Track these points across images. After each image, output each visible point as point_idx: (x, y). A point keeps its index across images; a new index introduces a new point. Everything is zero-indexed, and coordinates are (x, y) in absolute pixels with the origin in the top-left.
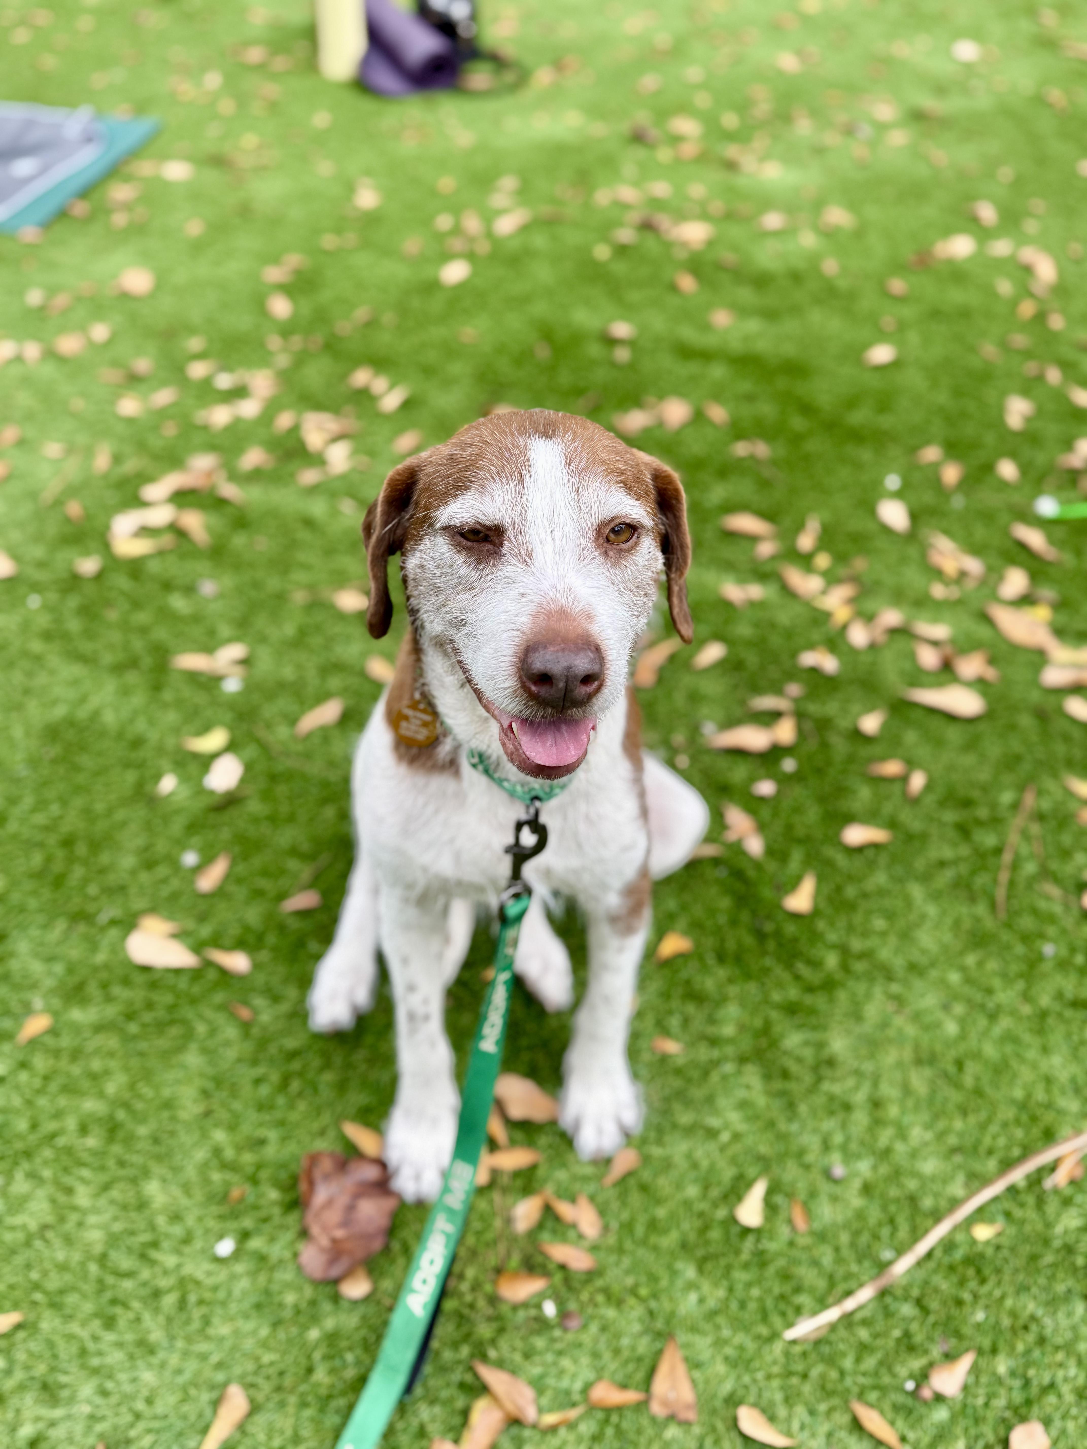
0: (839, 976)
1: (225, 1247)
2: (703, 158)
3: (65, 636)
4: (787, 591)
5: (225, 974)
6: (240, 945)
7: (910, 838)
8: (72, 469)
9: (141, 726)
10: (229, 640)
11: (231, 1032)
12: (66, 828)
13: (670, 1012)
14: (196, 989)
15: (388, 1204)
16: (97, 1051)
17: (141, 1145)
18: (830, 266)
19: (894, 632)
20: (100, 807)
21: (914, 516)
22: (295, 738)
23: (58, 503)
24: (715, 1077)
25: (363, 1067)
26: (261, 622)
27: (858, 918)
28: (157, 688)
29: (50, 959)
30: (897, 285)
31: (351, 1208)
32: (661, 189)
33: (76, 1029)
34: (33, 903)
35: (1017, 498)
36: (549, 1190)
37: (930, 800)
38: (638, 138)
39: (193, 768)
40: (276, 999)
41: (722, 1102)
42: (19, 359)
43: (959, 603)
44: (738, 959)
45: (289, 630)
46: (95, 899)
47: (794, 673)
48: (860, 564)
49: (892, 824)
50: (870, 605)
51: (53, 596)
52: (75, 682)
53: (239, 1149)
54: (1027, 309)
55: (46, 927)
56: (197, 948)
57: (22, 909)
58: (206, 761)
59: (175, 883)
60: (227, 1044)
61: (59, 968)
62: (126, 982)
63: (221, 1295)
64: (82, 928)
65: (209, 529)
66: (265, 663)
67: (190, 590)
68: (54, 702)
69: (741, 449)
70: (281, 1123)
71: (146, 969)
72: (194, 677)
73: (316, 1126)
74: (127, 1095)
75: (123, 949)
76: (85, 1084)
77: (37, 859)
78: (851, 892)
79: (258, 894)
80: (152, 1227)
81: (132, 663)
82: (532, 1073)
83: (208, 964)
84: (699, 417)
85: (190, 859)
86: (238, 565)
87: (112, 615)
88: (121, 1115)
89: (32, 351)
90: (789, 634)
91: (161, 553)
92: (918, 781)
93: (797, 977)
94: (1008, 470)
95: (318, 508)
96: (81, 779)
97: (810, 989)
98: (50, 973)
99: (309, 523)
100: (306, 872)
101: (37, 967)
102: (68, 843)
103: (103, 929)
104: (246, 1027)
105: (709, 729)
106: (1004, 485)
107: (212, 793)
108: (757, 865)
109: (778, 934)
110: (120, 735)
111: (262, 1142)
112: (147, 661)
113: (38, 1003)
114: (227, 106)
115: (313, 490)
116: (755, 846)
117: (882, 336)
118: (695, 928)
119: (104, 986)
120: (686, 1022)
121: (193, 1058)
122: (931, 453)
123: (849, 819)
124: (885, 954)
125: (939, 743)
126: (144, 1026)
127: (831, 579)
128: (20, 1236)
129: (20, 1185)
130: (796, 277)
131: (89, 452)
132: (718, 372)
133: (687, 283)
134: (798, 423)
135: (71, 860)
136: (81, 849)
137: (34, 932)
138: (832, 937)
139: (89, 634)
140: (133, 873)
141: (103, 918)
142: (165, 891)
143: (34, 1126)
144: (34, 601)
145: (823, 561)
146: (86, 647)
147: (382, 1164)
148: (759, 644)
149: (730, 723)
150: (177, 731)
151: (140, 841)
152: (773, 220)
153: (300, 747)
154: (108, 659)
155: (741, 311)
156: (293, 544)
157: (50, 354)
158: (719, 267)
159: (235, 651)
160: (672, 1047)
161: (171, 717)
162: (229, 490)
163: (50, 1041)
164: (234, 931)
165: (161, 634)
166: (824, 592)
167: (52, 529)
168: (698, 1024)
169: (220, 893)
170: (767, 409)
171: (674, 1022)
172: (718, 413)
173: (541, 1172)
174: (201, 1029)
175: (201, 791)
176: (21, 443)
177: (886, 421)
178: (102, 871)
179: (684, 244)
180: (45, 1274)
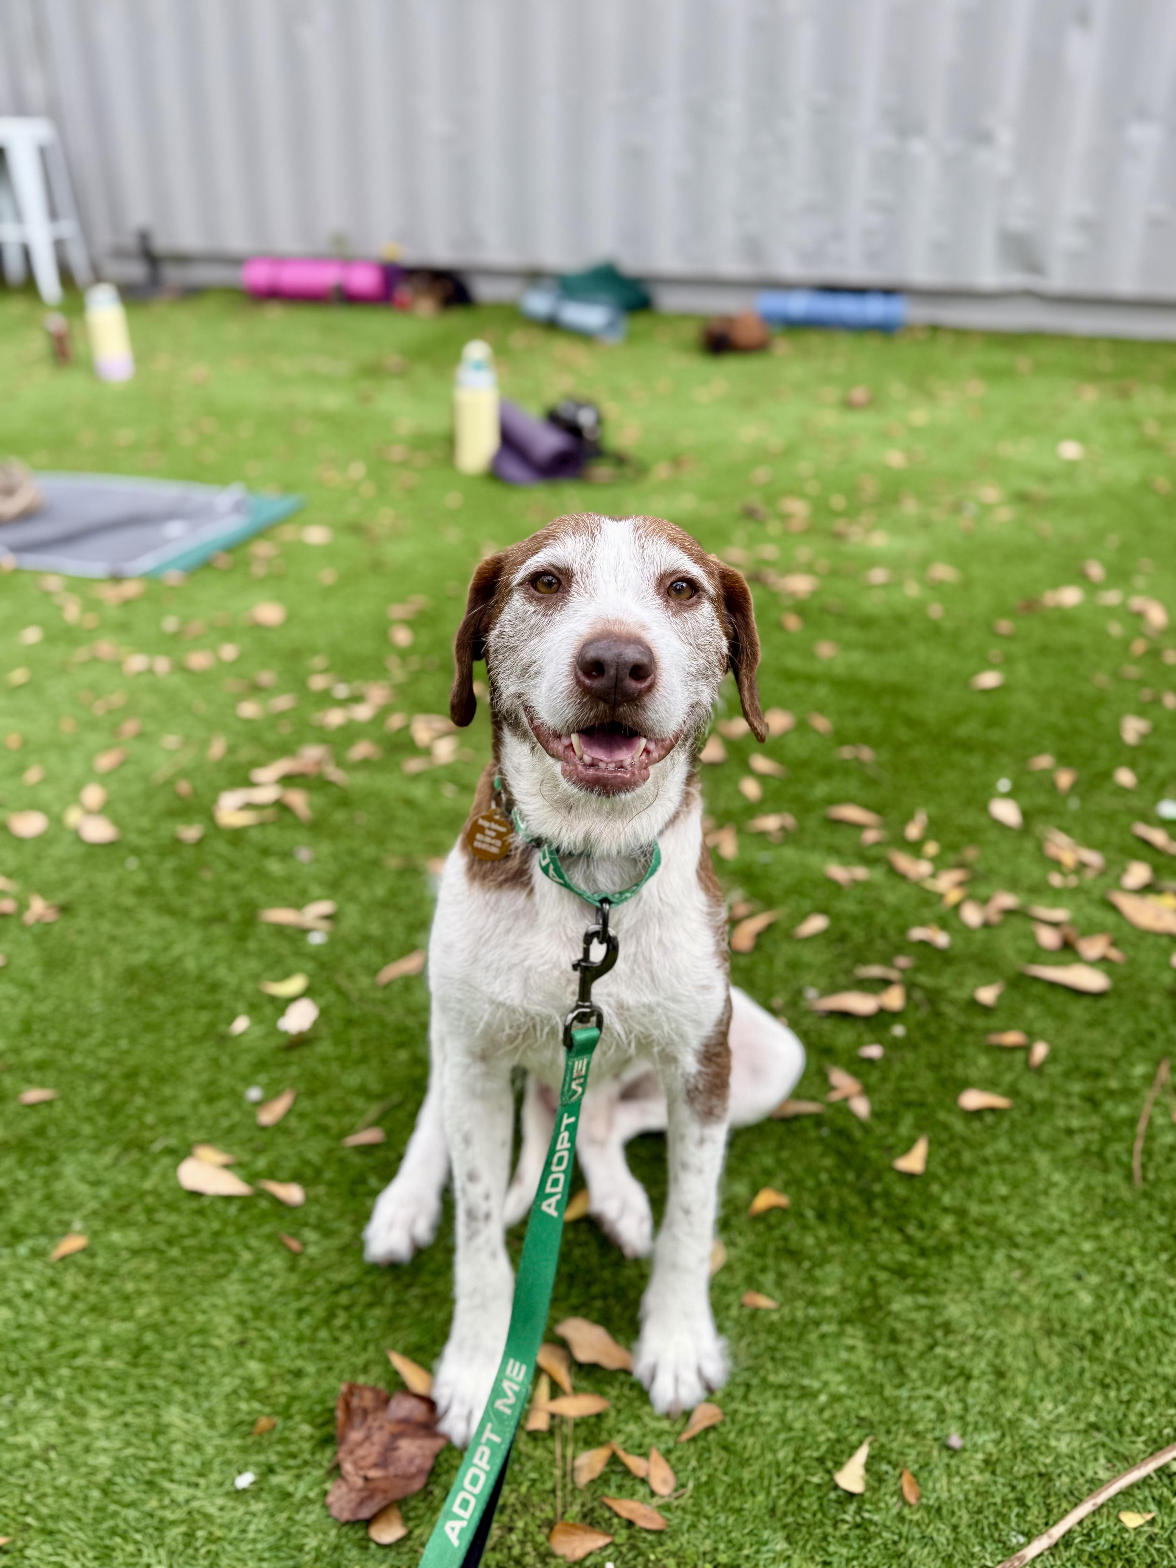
0: (955, 1240)
1: (245, 1480)
2: (811, 530)
3: (158, 891)
4: (894, 872)
5: (278, 1202)
6: (296, 1178)
7: (1033, 1107)
8: (187, 758)
9: (222, 972)
10: (318, 899)
11: (278, 1263)
12: (131, 1062)
13: (763, 1270)
14: (244, 1218)
15: (431, 1445)
16: (131, 1274)
17: (166, 1370)
18: (936, 611)
19: (1008, 913)
20: (169, 1043)
21: (1026, 815)
22: (375, 987)
23: (169, 783)
24: (813, 1337)
25: (416, 1305)
26: (353, 882)
27: (977, 1183)
28: (242, 938)
29: (96, 1183)
30: (1005, 626)
31: (389, 1449)
32: (769, 551)
33: (113, 1249)
34: (87, 1129)
35: (1136, 802)
36: (617, 1441)
37: (1054, 1070)
38: (750, 514)
39: (268, 1011)
40: (328, 1233)
41: (819, 1363)
42: (150, 671)
43: (1078, 890)
44: (841, 1217)
45: (380, 891)
46: (152, 1128)
47: (903, 946)
48: (971, 854)
49: (1012, 1092)
50: (982, 890)
51: (151, 859)
52: (161, 932)
53: (272, 1379)
54: (1139, 646)
55: (97, 1151)
56: (251, 1178)
57: (74, 1134)
58: (282, 1005)
59: (236, 1116)
60: (272, 1274)
61: (105, 1192)
62: (172, 1207)
63: (234, 1533)
64: (135, 1154)
65: (310, 805)
66: (352, 916)
67: (286, 855)
68: (138, 949)
69: (846, 753)
70: (321, 1356)
71: (196, 1195)
72: (280, 930)
73: (360, 1361)
74: (158, 1317)
75: (176, 1177)
76: (115, 1306)
77: (98, 1089)
78: (967, 1157)
79: (323, 1129)
80: (166, 1456)
81: (221, 918)
82: (605, 1321)
83: (261, 1194)
84: (802, 726)
85: (254, 1094)
86: (334, 834)
87: (207, 875)
88: (149, 1338)
89: (162, 665)
90: (897, 912)
91: (262, 825)
92: (1040, 1051)
93: (909, 1240)
94: (1125, 777)
95: (420, 792)
96: (154, 1017)
97: (923, 1252)
98: (95, 1197)
99: (410, 803)
100: (374, 1110)
101: (83, 1188)
102: (132, 1075)
103: (155, 1158)
104: (294, 1257)
105: (811, 993)
106: (1122, 791)
107: (285, 1033)
108: (864, 1127)
109: (886, 1194)
110: (200, 978)
111: (299, 1374)
112: (235, 916)
113: (78, 1225)
114: (368, 489)
115: (416, 777)
116: (861, 1107)
117: (988, 665)
118: (792, 1184)
119: (149, 1211)
120: (781, 1277)
121: (233, 1287)
122: (1044, 761)
123: (965, 1084)
124: (1008, 1221)
125: (1062, 1017)
126: (185, 1250)
127: (940, 864)
128: (21, 1456)
129: (30, 1404)
130: (901, 620)
131: (205, 744)
132: (822, 691)
133: (792, 622)
134: (902, 733)
135: (132, 1090)
136: (144, 1081)
137: (84, 1156)
138: (947, 1200)
139: (182, 891)
140: (195, 1105)
141: (157, 1147)
142: (225, 1123)
143: (54, 1345)
144: (132, 863)
145: (931, 848)
146: (177, 902)
147: (430, 1403)
148: (866, 919)
149: (834, 989)
150: (256, 977)
151: (204, 1077)
152: (878, 575)
153: (379, 995)
154: (197, 912)
155: (847, 646)
156: (390, 820)
157: (180, 668)
158: (825, 610)
159: (325, 907)
160: (763, 1302)
161: (254, 965)
162: (334, 773)
163: (84, 1260)
164: (292, 1163)
165: (253, 892)
166: (934, 875)
167: (160, 803)
168: (793, 1282)
169: (280, 1128)
170: (871, 721)
171: (768, 1279)
172: (822, 723)
173: (610, 1422)
174: (246, 1257)
175: (274, 1031)
176: (141, 736)
177: (995, 735)
178: (163, 1102)
179: (792, 594)
180: (42, 1497)
